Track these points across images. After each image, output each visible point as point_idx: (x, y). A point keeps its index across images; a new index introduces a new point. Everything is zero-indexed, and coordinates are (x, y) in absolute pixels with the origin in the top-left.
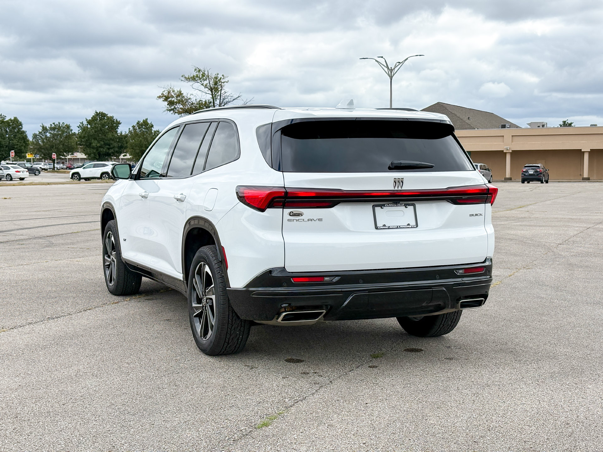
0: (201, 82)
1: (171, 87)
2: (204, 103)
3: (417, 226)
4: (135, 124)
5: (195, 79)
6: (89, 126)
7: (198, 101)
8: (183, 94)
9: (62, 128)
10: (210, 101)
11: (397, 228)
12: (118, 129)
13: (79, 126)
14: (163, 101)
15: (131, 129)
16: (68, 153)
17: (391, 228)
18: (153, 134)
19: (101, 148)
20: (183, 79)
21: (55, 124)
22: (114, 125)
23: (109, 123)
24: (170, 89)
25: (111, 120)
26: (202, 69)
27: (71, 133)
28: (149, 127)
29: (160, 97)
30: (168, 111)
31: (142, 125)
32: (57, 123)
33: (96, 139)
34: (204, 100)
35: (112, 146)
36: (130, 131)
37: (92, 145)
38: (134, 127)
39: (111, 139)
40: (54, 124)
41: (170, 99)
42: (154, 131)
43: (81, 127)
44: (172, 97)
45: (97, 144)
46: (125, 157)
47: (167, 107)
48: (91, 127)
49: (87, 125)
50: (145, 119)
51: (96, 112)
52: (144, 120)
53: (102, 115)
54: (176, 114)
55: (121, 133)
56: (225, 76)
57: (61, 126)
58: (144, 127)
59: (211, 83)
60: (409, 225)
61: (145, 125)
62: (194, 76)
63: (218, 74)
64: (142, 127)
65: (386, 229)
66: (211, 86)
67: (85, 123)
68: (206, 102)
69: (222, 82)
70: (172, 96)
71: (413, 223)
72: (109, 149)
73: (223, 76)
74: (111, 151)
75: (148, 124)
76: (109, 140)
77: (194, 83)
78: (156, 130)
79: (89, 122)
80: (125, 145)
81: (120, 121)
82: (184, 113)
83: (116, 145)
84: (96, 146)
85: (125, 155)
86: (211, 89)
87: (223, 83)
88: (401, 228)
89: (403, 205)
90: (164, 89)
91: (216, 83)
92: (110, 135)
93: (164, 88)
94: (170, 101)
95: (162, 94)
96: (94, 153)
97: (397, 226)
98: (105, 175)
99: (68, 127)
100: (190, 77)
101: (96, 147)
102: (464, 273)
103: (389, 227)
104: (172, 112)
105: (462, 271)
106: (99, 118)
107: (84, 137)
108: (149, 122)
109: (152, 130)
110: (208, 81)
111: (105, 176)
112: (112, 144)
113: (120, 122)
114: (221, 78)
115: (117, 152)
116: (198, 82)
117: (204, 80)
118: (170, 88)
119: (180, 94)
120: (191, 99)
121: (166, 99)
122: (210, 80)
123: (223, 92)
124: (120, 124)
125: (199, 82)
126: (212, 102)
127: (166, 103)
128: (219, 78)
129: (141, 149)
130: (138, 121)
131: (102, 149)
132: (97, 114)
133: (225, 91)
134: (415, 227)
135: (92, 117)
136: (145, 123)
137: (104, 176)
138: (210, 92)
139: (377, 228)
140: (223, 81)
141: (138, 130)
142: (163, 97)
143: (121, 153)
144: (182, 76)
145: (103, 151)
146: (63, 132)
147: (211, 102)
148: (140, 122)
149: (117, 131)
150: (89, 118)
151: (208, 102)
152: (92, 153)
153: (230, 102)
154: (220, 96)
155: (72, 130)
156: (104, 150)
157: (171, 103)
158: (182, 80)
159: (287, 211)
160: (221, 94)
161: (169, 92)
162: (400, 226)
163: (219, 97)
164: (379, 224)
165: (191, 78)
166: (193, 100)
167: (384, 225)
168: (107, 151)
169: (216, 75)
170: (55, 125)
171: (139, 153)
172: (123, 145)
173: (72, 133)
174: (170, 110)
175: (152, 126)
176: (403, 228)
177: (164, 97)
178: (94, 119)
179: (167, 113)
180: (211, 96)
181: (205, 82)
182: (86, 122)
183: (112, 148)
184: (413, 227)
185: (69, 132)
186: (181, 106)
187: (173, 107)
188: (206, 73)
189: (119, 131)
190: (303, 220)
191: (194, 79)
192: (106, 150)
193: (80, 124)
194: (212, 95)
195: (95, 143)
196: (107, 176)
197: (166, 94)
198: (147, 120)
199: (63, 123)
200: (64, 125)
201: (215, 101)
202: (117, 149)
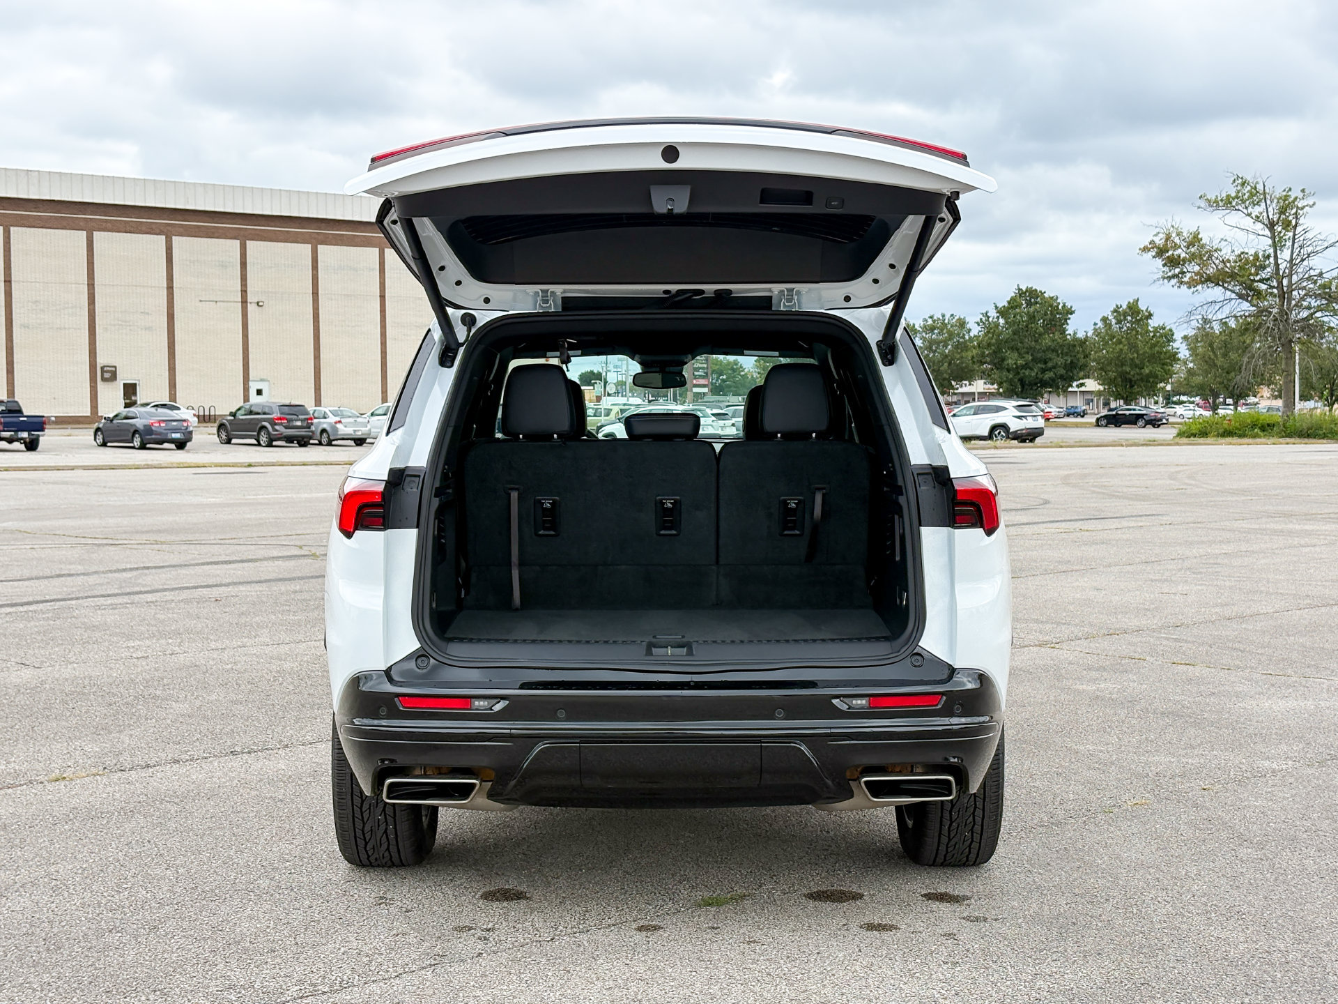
0: (1246, 208)
1: (1174, 224)
2: (1251, 258)
4: (1108, 313)
5: (1231, 203)
6: (1002, 321)
7: (1237, 252)
8: (1201, 239)
9: (949, 326)
10: (1267, 253)
12: (1068, 324)
13: (979, 320)
14: (1154, 257)
15: (1100, 324)
16: (961, 381)
18: (1152, 334)
19: (1026, 369)
20: (1203, 203)
21: (935, 318)
22: (1058, 316)
23: (1046, 314)
24: (1172, 229)
25: (1051, 306)
26: (1249, 178)
27: (967, 337)
28: (1141, 319)
29: (1145, 249)
30: (1166, 280)
31: (1125, 314)
32: (938, 315)
33: (1017, 350)
34: (1252, 252)
35: (1050, 364)
36: (1095, 330)
37: (1006, 363)
38: (1104, 319)
39: (1048, 348)
40: (931, 317)
41: (1170, 253)
42: (1153, 327)
43: (984, 324)
44: (1176, 247)
45: (1017, 360)
46: (1083, 389)
47: (1164, 272)
48: (1007, 323)
49: (998, 317)
50: (1132, 301)
51: (1019, 289)
52: (1129, 303)
53: (1030, 296)
54: (1182, 286)
55: (1075, 333)
56: (1307, 192)
57: (946, 321)
58: (1129, 318)
59: (1270, 209)
61: (1133, 314)
62: (1228, 196)
63: (1290, 189)
64: (1125, 319)
66: (1271, 217)
67: (993, 314)
68: (1256, 255)
69: (1297, 207)
70: (1176, 244)
72: (1043, 371)
73: (1303, 191)
74: (1048, 375)
75: (1138, 311)
76: (1044, 351)
77: (1228, 211)
78: (1156, 325)
79: (1002, 312)
80: (1082, 361)
81: (1071, 307)
82: (1202, 283)
83: (1060, 361)
84: (1015, 364)
85: (1082, 385)
86: (1271, 226)
87: (1303, 208)
90: (1158, 230)
91: (1282, 211)
92: (1047, 341)
93: (1156, 227)
94: (1168, 257)
95: (1150, 243)
96: (1010, 381)
98: (998, 431)
99: (962, 324)
100: (1219, 198)
101: (1014, 366)
102: (871, 708)
104: (1174, 281)
105: (864, 702)
106: (1024, 302)
107: (989, 345)
108: (1142, 306)
109: (1147, 325)
110: (1263, 204)
111: (999, 433)
112: (1050, 359)
113: (1073, 309)
114: (1296, 198)
115: (1062, 377)
116: (1239, 210)
117: (1254, 205)
118: (1173, 227)
119: (1195, 240)
120: (1220, 250)
121: (1161, 252)
122: (1268, 202)
123: (1299, 229)
124: (1071, 314)
125: (1241, 208)
126: (1272, 255)
127: (1159, 262)
128: (1291, 200)
129: (1120, 370)
130: (1117, 306)
131: (1027, 372)
132: (1021, 293)
133: (1305, 227)
135: (1009, 299)
136: (1133, 309)
137: (997, 433)
138: (1267, 232)
140: (1300, 205)
141: (1115, 327)
142: (1153, 248)
143: (1072, 379)
144: (1201, 197)
145: (1031, 376)
146: (951, 335)
147: (1269, 257)
148: (1121, 307)
149: (1064, 330)
150: (1003, 303)
151: (1264, 256)
152: (1005, 382)
153: (1316, 253)
154: (1291, 241)
155: (970, 330)
156: (1033, 374)
157: (1173, 262)
158: (1199, 208)
160: (1294, 235)
161: (1168, 237)
163: (1289, 244)
165: (1222, 200)
166: (1226, 253)
168: (1040, 376)
169: (1284, 190)
170: (934, 321)
171: (1115, 378)
172: (1075, 361)
173: (970, 338)
174: (1170, 278)
175: (1150, 316)
177: (1155, 250)
178: (1013, 305)
179: (1163, 284)
180: (1270, 242)
181: (1256, 211)
182: (995, 311)
183: (1050, 370)
185: (964, 335)
186: (1197, 268)
187: (1177, 270)
188: (1260, 187)
189: (1070, 330)
191: (1228, 203)
192: (1037, 373)
193: (981, 316)
194: (1273, 238)
195: (1012, 359)
196: (1002, 433)
197: (1159, 241)
198: (1137, 304)
199: (952, 315)
200: (954, 320)
201: (1279, 252)
202: (1062, 371)
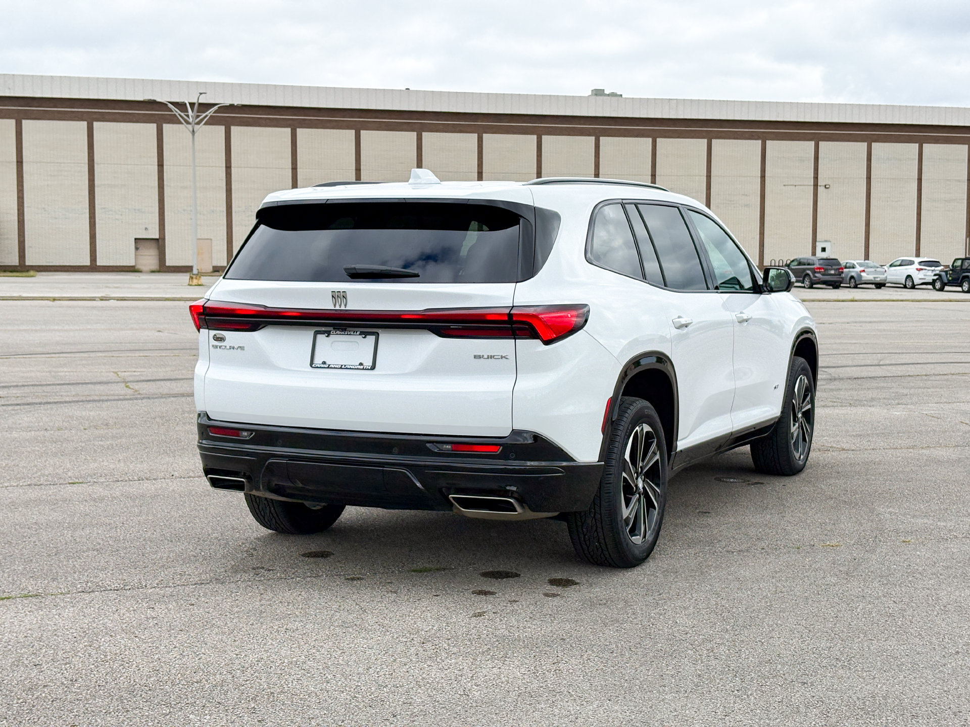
3: (373, 368)
11: (341, 368)
17: (331, 368)
60: (361, 364)
65: (324, 368)
71: (368, 363)
88: (347, 368)
89: (358, 333)
97: (342, 366)
102: (452, 451)
103: (329, 365)
105: (450, 447)
134: (368, 369)
139: (311, 365)
159: (213, 333)
162: (345, 366)
164: (318, 361)
167: (324, 363)
176: (350, 368)
184: (366, 369)
190: (226, 347)
